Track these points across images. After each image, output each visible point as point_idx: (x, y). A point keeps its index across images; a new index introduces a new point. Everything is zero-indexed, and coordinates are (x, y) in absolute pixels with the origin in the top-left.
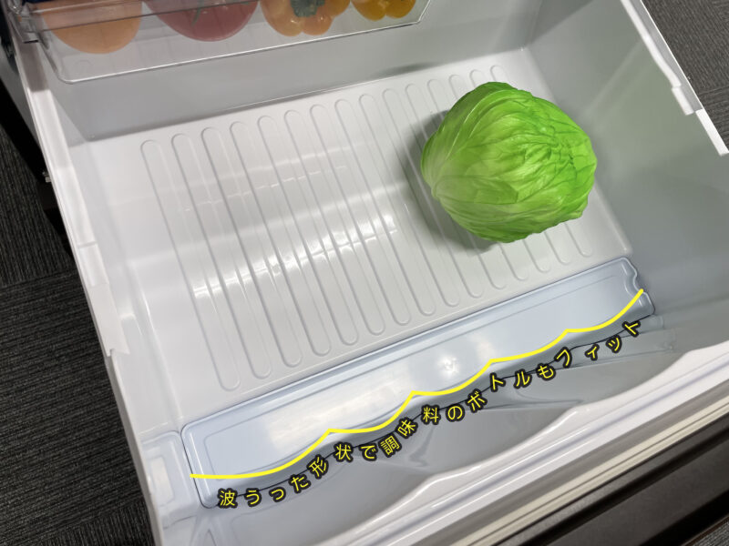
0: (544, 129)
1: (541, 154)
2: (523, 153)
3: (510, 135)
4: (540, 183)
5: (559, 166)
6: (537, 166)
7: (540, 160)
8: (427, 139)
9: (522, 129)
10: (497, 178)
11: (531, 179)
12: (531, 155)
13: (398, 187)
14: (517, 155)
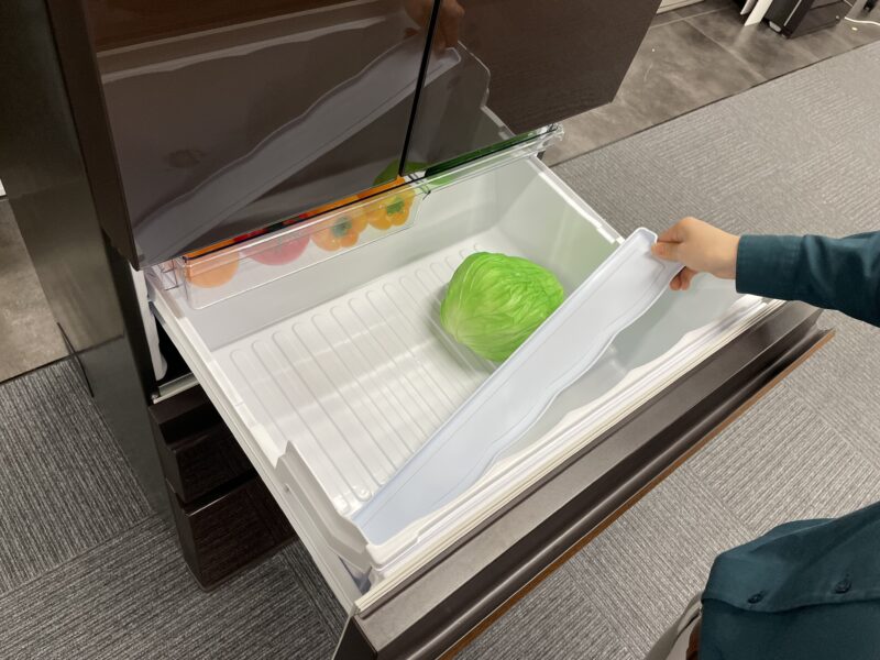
0: (518, 274)
1: (520, 291)
2: (508, 291)
3: (496, 283)
4: (526, 308)
5: (535, 295)
6: (520, 298)
7: (522, 293)
8: (440, 304)
9: (504, 276)
10: (496, 312)
11: (519, 307)
12: (514, 292)
13: (429, 342)
14: (504, 295)
